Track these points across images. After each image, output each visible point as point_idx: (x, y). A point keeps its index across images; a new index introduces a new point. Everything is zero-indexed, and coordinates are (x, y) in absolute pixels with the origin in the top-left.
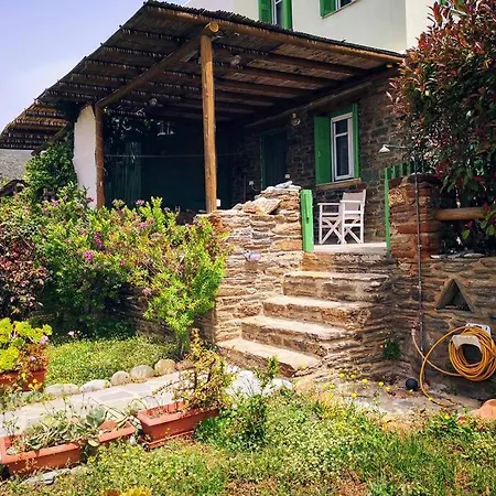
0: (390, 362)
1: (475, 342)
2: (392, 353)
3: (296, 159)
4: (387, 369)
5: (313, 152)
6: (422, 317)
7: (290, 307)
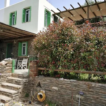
0: (27, 97)
1: (42, 94)
2: (27, 96)
3: (14, 50)
4: (26, 99)
5: (18, 49)
6: (33, 88)
7: (7, 86)
